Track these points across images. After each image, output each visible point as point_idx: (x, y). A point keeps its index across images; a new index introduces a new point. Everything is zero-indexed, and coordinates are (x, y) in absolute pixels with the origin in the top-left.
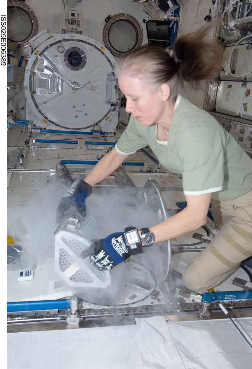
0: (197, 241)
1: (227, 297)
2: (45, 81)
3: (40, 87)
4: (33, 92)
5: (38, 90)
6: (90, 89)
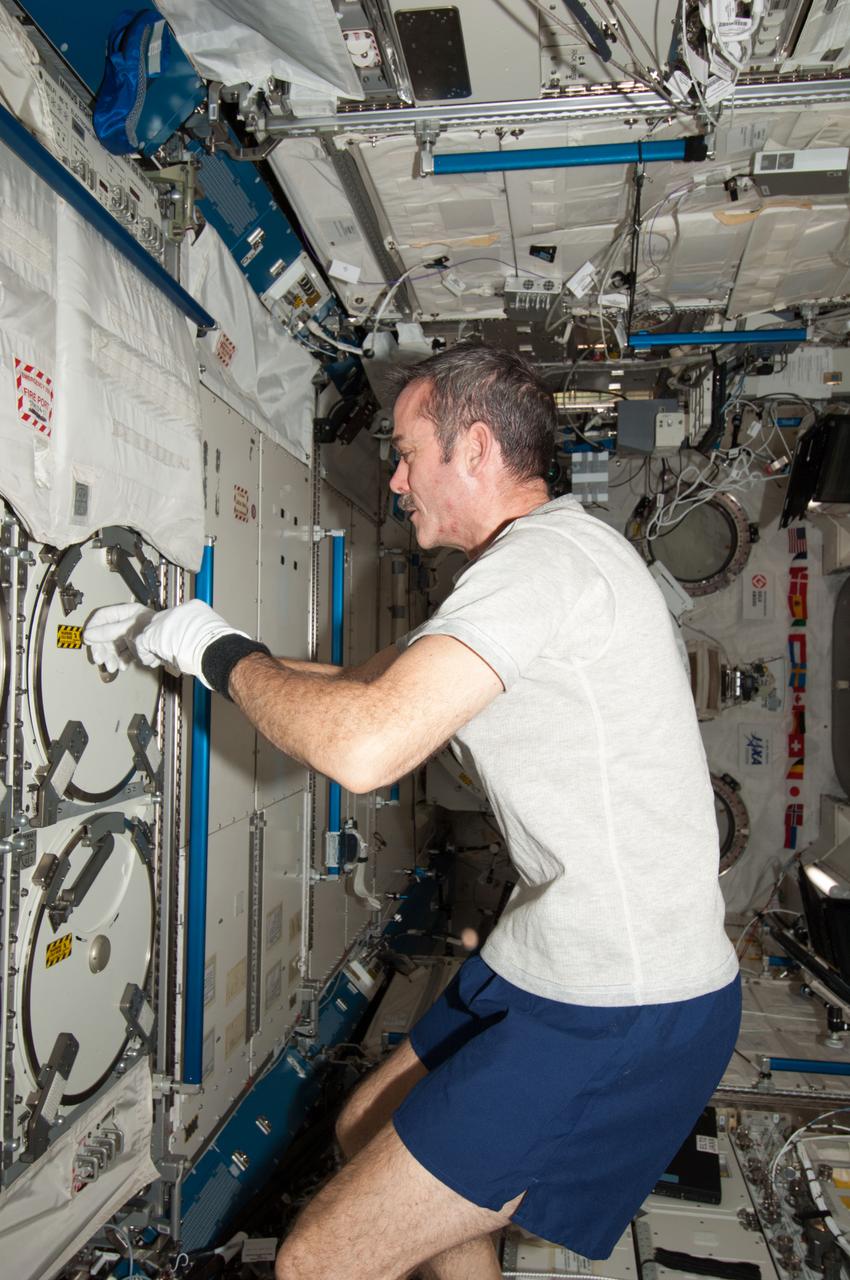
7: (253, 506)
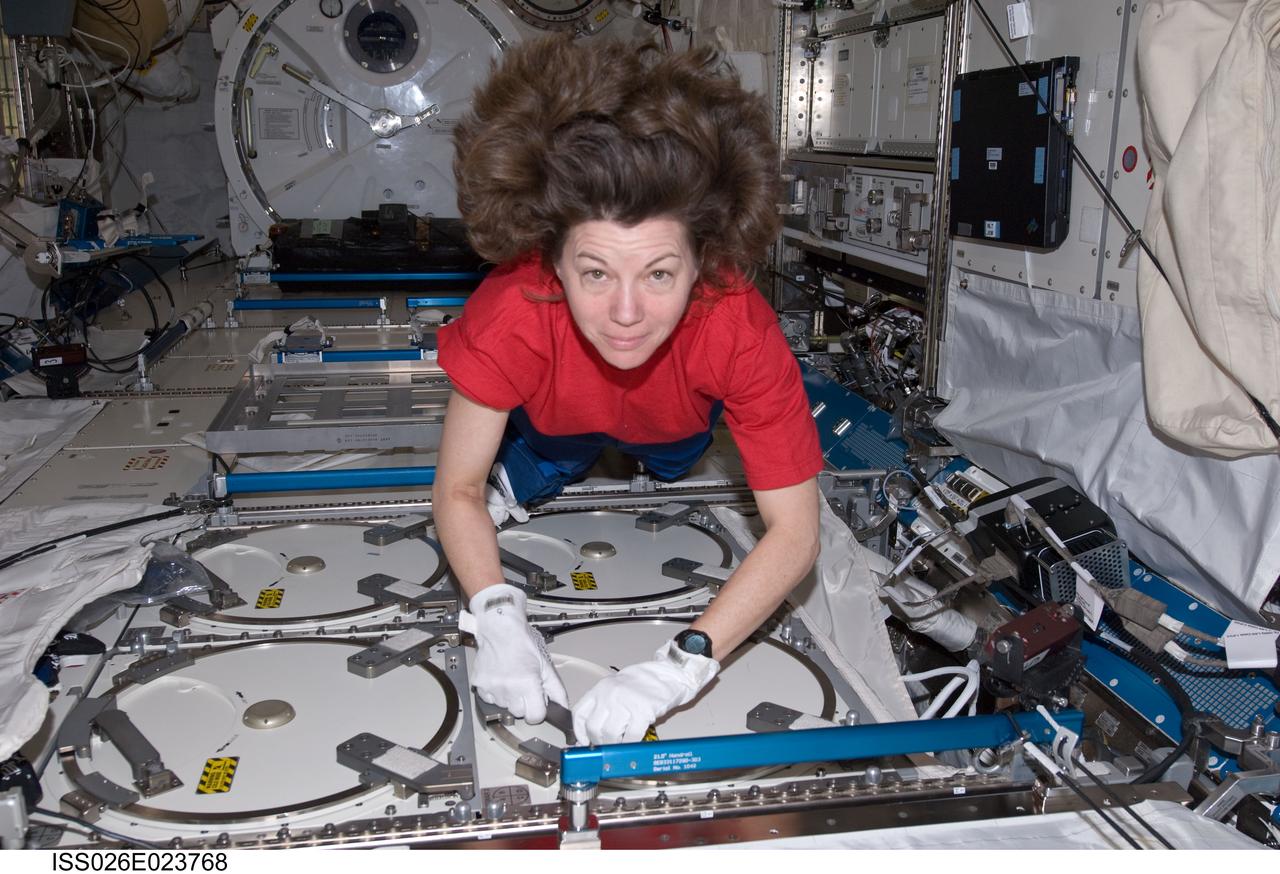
0: (680, 584)
1: (662, 763)
2: (285, 113)
3: (271, 135)
4: (247, 155)
5: (263, 147)
6: (437, 131)
7: (150, 452)
